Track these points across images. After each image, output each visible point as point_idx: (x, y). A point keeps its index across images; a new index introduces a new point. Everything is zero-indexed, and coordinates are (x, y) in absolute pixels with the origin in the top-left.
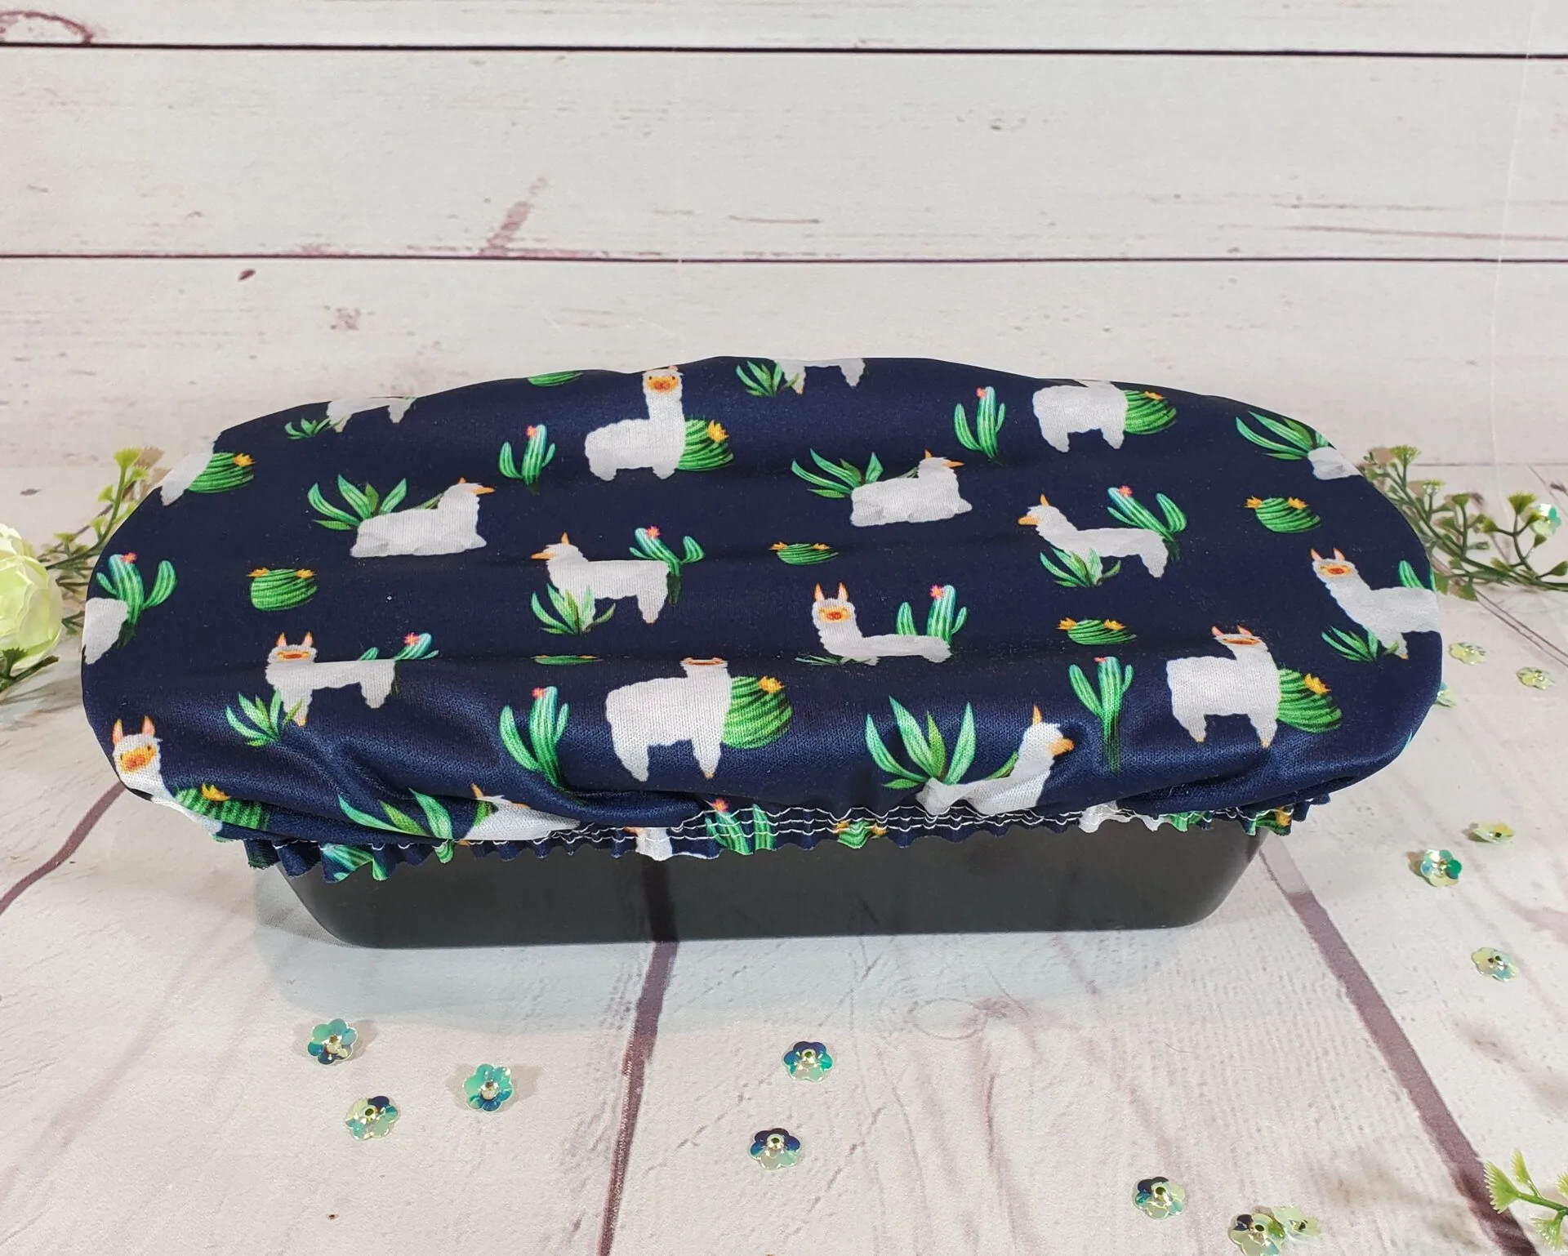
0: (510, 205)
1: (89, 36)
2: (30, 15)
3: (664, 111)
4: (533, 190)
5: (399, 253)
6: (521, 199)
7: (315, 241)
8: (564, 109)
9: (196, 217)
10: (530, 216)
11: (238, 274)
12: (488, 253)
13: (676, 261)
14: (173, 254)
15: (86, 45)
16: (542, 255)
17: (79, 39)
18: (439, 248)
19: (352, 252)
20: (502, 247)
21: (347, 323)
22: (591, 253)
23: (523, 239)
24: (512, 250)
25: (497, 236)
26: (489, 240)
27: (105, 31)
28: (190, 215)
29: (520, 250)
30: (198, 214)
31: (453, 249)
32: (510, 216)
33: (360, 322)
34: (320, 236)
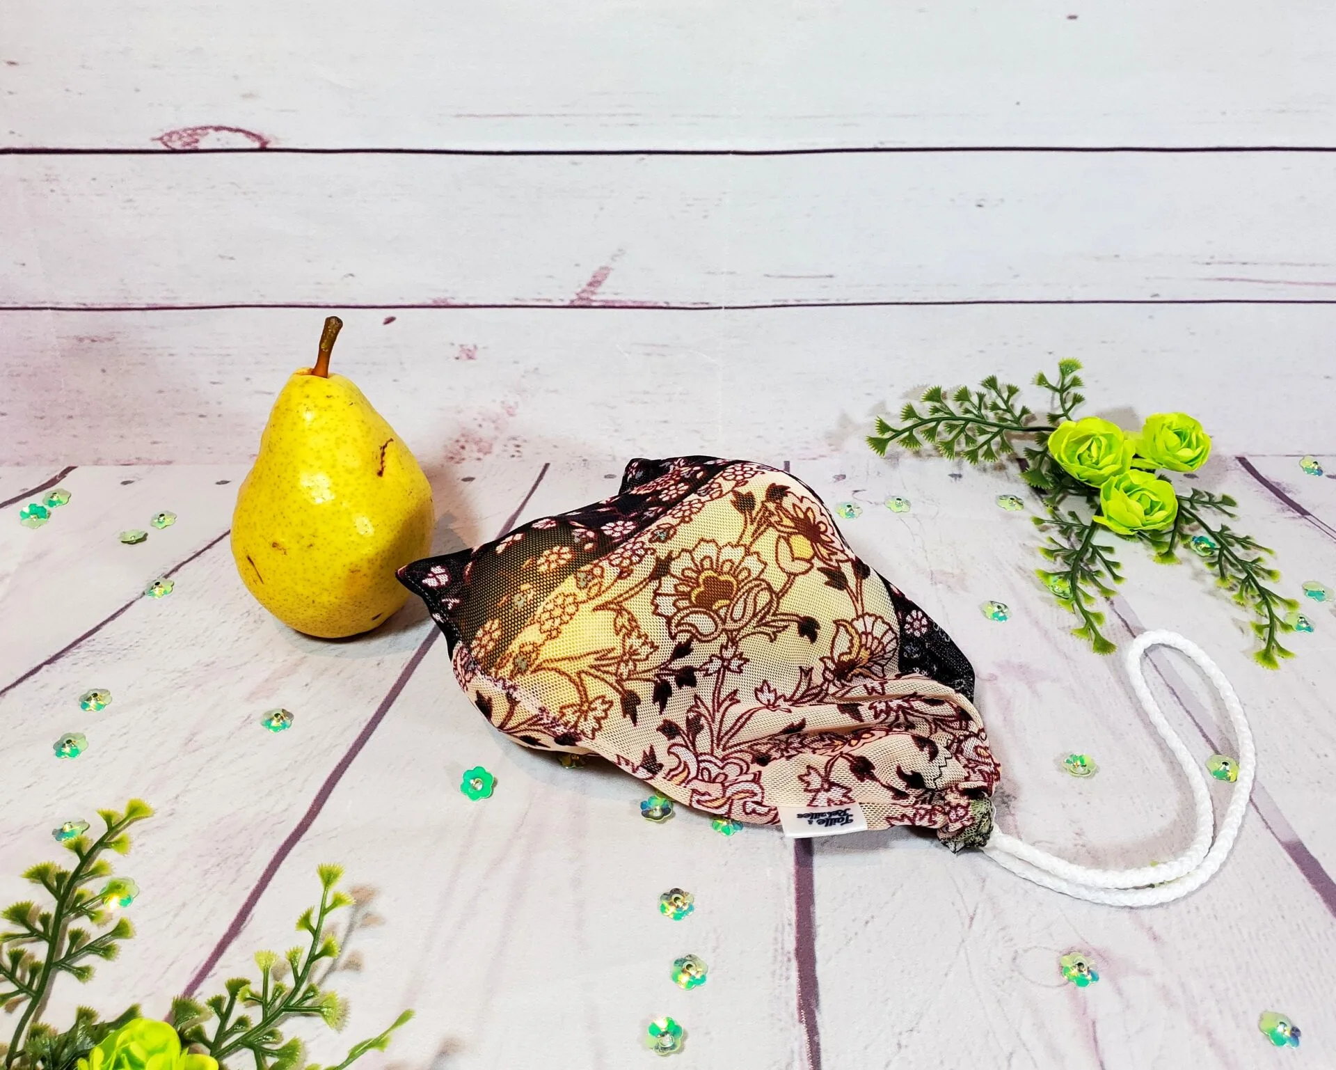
0: (595, 269)
1: (265, 143)
2: (218, 129)
3: (720, 199)
4: (614, 257)
5: (509, 303)
6: (603, 264)
7: (443, 296)
8: (642, 198)
9: (350, 277)
10: (610, 276)
11: (382, 321)
12: (577, 303)
13: (720, 308)
14: (331, 305)
15: (263, 149)
16: (617, 305)
17: (256, 145)
18: (538, 300)
19: (471, 303)
20: (588, 299)
21: (468, 355)
22: (656, 303)
23: (604, 293)
24: (595, 301)
25: (584, 291)
26: (577, 294)
27: (276, 139)
28: (345, 276)
29: (601, 301)
30: (352, 275)
31: (550, 301)
32: (594, 277)
33: (478, 354)
34: (447, 291)
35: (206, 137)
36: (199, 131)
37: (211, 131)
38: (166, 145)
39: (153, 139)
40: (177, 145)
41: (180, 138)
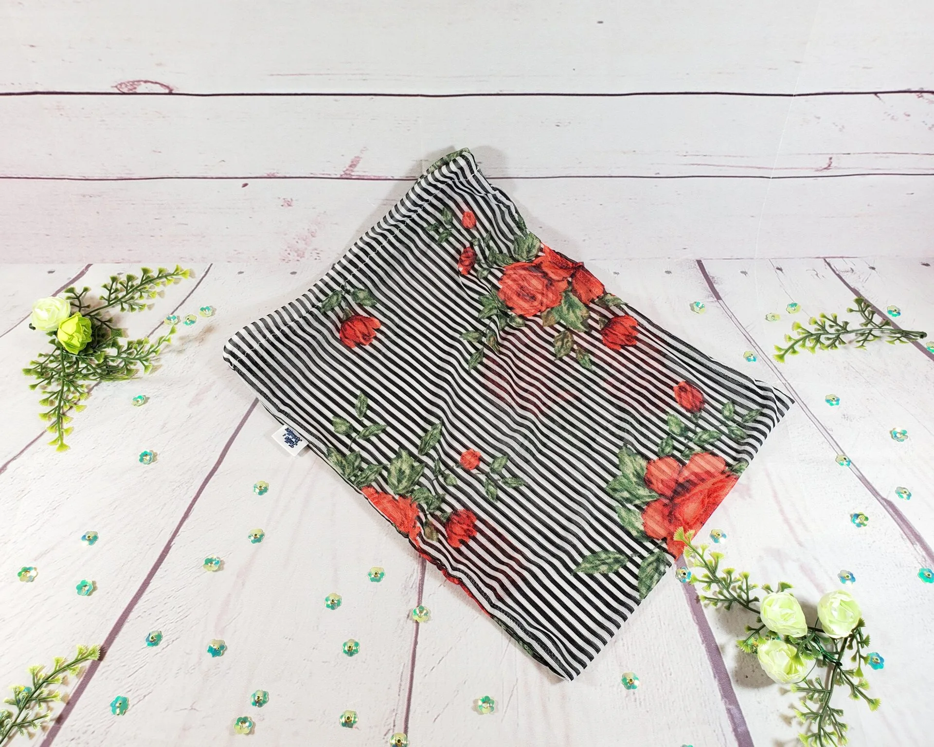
0: (353, 157)
1: (171, 90)
2: (146, 82)
3: (416, 121)
4: (362, 151)
5: (307, 176)
6: (356, 155)
7: (272, 172)
8: (374, 119)
9: (223, 162)
10: (361, 162)
11: (241, 185)
12: (344, 176)
14: (214, 177)
15: (170, 94)
16: (366, 178)
17: (167, 91)
18: (324, 174)
19: (288, 176)
20: (350, 174)
21: (288, 204)
22: (387, 177)
23: (358, 171)
24: (354, 176)
25: (347, 170)
26: (344, 172)
27: (177, 88)
28: (220, 162)
29: (356, 176)
30: (223, 161)
31: (330, 175)
32: (352, 162)
33: (294, 203)
34: (274, 169)
35: (140, 86)
36: (136, 83)
37: (142, 83)
38: (119, 90)
39: (112, 87)
40: (125, 90)
41: (126, 86)
